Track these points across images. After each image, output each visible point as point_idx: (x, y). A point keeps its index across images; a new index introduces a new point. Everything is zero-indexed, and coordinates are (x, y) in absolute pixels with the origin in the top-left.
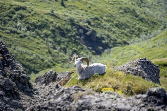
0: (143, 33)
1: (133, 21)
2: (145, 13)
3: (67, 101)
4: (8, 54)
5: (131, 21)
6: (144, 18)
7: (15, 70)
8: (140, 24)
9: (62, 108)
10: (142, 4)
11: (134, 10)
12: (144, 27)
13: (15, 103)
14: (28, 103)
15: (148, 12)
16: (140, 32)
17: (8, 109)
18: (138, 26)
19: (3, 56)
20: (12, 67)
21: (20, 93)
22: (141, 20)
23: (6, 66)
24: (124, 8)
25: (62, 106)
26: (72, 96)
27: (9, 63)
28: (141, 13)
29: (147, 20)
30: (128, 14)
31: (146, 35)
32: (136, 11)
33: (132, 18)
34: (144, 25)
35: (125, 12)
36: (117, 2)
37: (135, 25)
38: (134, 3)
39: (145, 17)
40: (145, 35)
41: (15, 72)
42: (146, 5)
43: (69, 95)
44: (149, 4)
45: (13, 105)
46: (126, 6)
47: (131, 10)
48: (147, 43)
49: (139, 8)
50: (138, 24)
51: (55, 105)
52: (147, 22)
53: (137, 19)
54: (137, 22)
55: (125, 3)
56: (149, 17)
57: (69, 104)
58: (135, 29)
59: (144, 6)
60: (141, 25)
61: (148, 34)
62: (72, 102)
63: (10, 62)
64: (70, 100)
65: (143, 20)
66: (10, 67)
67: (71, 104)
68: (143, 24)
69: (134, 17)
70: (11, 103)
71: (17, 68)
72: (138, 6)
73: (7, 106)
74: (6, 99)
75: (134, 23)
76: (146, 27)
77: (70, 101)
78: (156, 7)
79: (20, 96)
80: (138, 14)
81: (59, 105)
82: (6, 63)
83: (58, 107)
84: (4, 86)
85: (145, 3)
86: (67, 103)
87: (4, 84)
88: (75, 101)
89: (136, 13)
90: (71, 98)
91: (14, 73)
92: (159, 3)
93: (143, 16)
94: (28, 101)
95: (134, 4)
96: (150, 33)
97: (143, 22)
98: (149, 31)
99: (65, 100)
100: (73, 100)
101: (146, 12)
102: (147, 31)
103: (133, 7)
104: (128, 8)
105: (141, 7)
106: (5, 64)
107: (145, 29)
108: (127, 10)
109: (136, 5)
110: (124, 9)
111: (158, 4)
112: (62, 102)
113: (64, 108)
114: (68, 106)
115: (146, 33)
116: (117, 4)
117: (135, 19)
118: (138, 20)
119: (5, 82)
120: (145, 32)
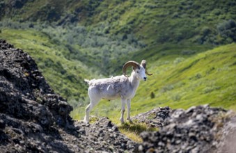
0: (73, 97)
1: (58, 79)
2: (75, 68)
3: (204, 126)
4: (37, 69)
5: (55, 80)
6: (73, 76)
7: (49, 95)
8: (68, 84)
9: (197, 136)
10: (72, 55)
11: (59, 63)
12: (74, 89)
13: (58, 144)
14: (75, 146)
15: (80, 67)
16: (68, 96)
17: (51, 151)
18: (64, 87)
19: (29, 72)
20: (44, 90)
21: (60, 130)
22: (70, 78)
23: (35, 88)
24: (44, 59)
25: (197, 132)
26: (210, 118)
27: (39, 83)
28: (70, 68)
29: (78, 79)
30: (51, 69)
31: (77, 100)
32: (63, 65)
33: (56, 75)
34: (73, 86)
35: (47, 65)
36: (34, 51)
37: (61, 85)
38: (59, 53)
39: (75, 74)
40: (75, 101)
41: (50, 97)
42: (76, 56)
43: (205, 116)
44: (81, 56)
45: (55, 147)
46: (47, 56)
47: (55, 63)
48: (79, 112)
49: (67, 60)
50: (66, 84)
51: (186, 131)
52: (78, 82)
53: (63, 76)
54: (64, 81)
55: (46, 53)
56: (81, 75)
57: (208, 130)
58: (61, 92)
59: (74, 58)
60: (69, 86)
61: (80, 99)
62: (212, 127)
63: (41, 81)
64: (208, 123)
65: (73, 79)
66: (41, 90)
67: (211, 131)
68: (73, 84)
69: (60, 74)
70: (52, 143)
71: (52, 92)
72: (65, 57)
73: (48, 147)
74: (46, 137)
75: (60, 82)
76: (76, 88)
77: (209, 125)
78: (91, 60)
79: (61, 135)
80: (65, 69)
81: (193, 131)
82: (35, 83)
83: (191, 134)
84: (40, 117)
85: (76, 54)
86: (204, 129)
87: (40, 114)
88: (216, 125)
89: (62, 68)
90: (210, 121)
91: (49, 99)
92: (95, 54)
93: (73, 72)
94: (74, 142)
95: (60, 55)
96: (83, 98)
97: (72, 81)
98: (81, 95)
99: (200, 124)
100: (214, 124)
101: (77, 67)
102: (78, 95)
103: (58, 58)
104: (50, 60)
105: (69, 59)
106: (33, 85)
107: (76, 91)
108: (49, 63)
109: (62, 56)
110: (45, 62)
111: (93, 56)
112: (196, 127)
113: (200, 136)
114: (206, 132)
115: (77, 97)
116: (35, 54)
117: (60, 77)
118: (64, 78)
119: (41, 111)
120: (75, 95)
